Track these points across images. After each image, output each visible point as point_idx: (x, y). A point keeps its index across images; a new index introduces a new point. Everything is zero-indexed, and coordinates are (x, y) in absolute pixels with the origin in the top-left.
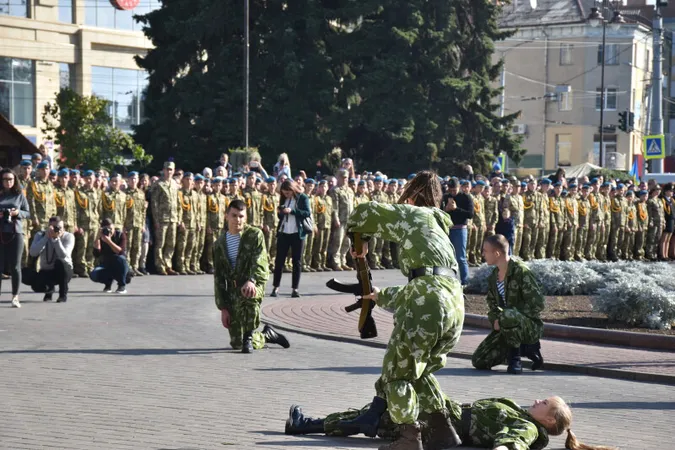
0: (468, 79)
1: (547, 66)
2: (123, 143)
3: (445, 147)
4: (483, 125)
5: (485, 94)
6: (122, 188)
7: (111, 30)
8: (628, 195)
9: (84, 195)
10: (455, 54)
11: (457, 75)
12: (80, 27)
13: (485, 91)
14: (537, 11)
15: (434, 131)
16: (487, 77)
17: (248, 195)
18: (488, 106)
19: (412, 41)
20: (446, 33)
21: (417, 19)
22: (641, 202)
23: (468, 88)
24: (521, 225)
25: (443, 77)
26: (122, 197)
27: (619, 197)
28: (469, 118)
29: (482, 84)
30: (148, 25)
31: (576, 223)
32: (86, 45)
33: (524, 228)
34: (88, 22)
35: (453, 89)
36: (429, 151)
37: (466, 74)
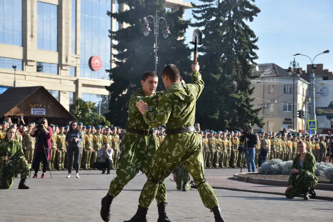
0: (240, 94)
1: (263, 94)
2: (102, 120)
3: (232, 122)
4: (247, 113)
5: (247, 100)
6: (111, 134)
7: (90, 79)
8: (312, 140)
9: (96, 136)
10: (234, 85)
11: (236, 93)
12: (78, 78)
13: (248, 99)
14: (259, 72)
15: (227, 115)
16: (248, 93)
17: (160, 137)
18: (249, 105)
19: (218, 79)
20: (232, 76)
21: (220, 70)
22: (317, 143)
23: (241, 98)
24: (270, 151)
25: (231, 93)
26: (110, 137)
27: (308, 141)
28: (241, 110)
29: (246, 97)
30: (112, 74)
31: (291, 151)
32: (80, 85)
33: (271, 153)
34: (81, 76)
35: (235, 98)
36: (225, 123)
37: (240, 92)
